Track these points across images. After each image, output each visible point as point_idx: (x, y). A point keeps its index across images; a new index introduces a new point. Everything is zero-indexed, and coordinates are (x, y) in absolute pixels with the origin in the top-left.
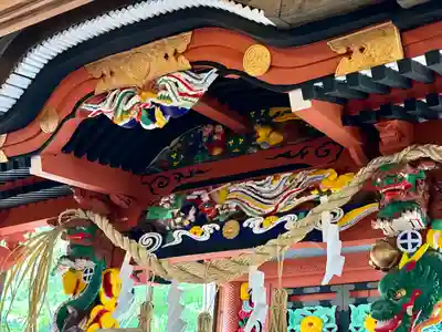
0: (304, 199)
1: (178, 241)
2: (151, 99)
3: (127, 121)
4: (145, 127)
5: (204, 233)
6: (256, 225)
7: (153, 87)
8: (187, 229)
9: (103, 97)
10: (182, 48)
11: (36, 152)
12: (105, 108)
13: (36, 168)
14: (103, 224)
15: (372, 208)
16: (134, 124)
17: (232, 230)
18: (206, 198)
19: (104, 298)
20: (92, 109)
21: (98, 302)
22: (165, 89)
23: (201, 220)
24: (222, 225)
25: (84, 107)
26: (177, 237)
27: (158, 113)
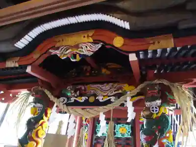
0: (116, 92)
1: (73, 101)
2: (75, 51)
3: (65, 57)
6: (101, 99)
7: (77, 47)
8: (76, 97)
9: (58, 49)
10: (91, 34)
12: (58, 52)
13: (29, 70)
14: (47, 93)
15: (142, 97)
16: (68, 58)
17: (92, 99)
18: (83, 88)
19: (44, 117)
20: (53, 52)
21: (42, 119)
22: (82, 48)
23: (81, 95)
24: (88, 98)
25: (50, 51)
26: (73, 100)
27: (78, 56)
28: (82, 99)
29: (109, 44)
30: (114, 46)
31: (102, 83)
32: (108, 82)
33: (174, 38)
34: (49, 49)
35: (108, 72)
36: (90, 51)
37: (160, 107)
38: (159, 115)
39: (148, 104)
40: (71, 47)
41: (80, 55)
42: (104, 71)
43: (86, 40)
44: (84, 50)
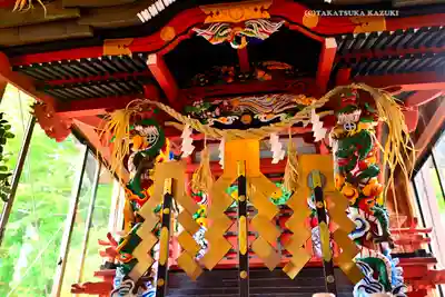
1: (212, 123)
2: (240, 31)
3: (220, 41)
4: (233, 46)
6: (262, 118)
7: (242, 25)
8: (217, 117)
9: (207, 27)
10: (267, 6)
11: (156, 51)
12: (206, 34)
15: (330, 112)
16: (227, 43)
18: (225, 103)
19: (161, 152)
20: (199, 32)
21: (158, 154)
22: (251, 27)
23: (224, 114)
24: (240, 117)
25: (194, 29)
26: (211, 121)
27: (243, 40)
28: (230, 120)
29: (297, 24)
31: (259, 94)
32: (270, 94)
34: (192, 27)
35: (268, 77)
36: (264, 32)
37: (357, 123)
39: (341, 118)
40: (232, 25)
41: (248, 39)
42: (260, 74)
43: (258, 14)
44: (254, 32)
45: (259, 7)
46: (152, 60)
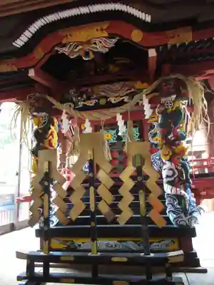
0: (129, 91)
1: (81, 106)
2: (87, 48)
3: (76, 56)
4: (84, 58)
5: (91, 103)
6: (113, 100)
8: (84, 101)
9: (65, 46)
10: (105, 27)
11: (33, 67)
12: (66, 50)
15: (157, 94)
16: (79, 58)
17: (103, 102)
18: (90, 90)
19: (52, 127)
20: (61, 50)
21: (50, 128)
22: (95, 43)
24: (99, 100)
25: (56, 48)
26: (81, 104)
27: (91, 53)
29: (128, 39)
30: (132, 41)
31: (111, 82)
32: (118, 81)
33: (193, 31)
34: (54, 47)
36: (105, 47)
37: (174, 102)
38: (174, 109)
39: (163, 100)
40: (82, 43)
41: (94, 53)
43: (99, 34)
44: (98, 47)
45: (99, 28)
46: (32, 73)
